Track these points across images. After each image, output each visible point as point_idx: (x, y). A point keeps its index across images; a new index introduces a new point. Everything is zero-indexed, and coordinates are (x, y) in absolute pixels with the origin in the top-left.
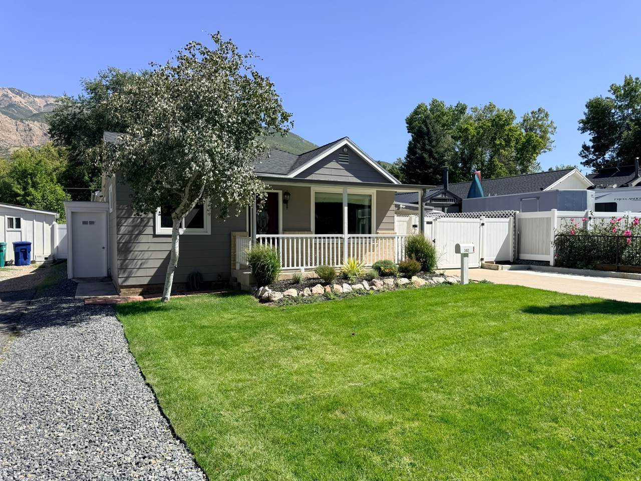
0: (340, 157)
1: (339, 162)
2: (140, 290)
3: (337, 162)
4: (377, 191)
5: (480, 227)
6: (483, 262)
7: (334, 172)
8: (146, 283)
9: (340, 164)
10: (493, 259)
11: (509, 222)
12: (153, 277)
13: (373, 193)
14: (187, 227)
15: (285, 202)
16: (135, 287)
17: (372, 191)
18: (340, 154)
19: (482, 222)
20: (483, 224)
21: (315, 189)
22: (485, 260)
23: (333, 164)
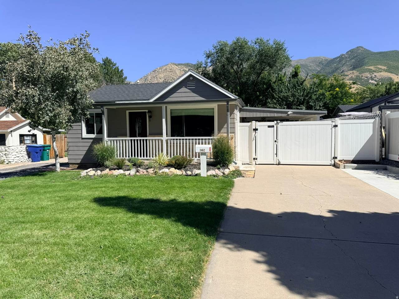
0: (189, 84)
1: (188, 88)
2: (77, 166)
3: (186, 87)
4: (218, 105)
5: (332, 129)
6: (337, 161)
7: (183, 95)
8: (79, 162)
9: (188, 89)
10: (351, 158)
11: (374, 123)
12: (83, 159)
13: (215, 107)
14: (97, 134)
15: (150, 117)
16: (75, 164)
17: (214, 106)
18: (188, 81)
19: (334, 124)
20: (336, 126)
21: (170, 107)
22: (339, 158)
23: (183, 89)
